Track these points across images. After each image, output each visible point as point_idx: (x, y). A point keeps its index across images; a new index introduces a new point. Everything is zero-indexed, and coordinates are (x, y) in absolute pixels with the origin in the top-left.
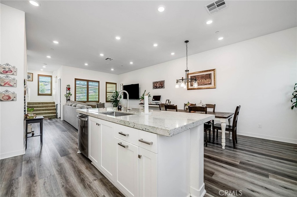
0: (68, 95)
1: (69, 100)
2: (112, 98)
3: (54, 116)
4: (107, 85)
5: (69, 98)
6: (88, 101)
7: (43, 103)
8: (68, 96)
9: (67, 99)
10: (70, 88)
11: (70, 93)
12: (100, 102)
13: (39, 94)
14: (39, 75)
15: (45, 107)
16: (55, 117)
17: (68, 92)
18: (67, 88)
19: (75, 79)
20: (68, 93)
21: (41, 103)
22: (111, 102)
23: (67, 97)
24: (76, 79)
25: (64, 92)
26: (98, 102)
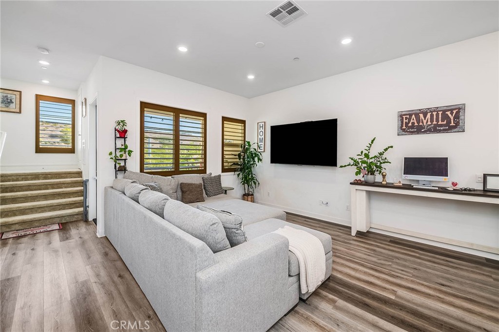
0: (118, 154)
1: (123, 169)
2: (238, 160)
3: (77, 214)
4: (225, 125)
5: (122, 164)
6: (176, 171)
7: (46, 176)
8: (121, 156)
9: (118, 166)
10: (125, 131)
11: (126, 147)
12: (208, 172)
13: (39, 150)
14: (38, 98)
15: (53, 186)
16: (80, 217)
17: (120, 143)
18: (116, 130)
19: (142, 103)
20: (120, 147)
21: (43, 174)
22: (234, 170)
23: (116, 159)
24: (144, 105)
25: (108, 143)
26: (204, 171)
